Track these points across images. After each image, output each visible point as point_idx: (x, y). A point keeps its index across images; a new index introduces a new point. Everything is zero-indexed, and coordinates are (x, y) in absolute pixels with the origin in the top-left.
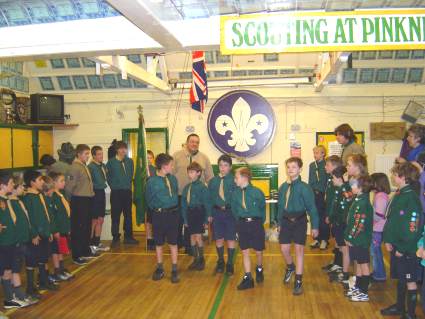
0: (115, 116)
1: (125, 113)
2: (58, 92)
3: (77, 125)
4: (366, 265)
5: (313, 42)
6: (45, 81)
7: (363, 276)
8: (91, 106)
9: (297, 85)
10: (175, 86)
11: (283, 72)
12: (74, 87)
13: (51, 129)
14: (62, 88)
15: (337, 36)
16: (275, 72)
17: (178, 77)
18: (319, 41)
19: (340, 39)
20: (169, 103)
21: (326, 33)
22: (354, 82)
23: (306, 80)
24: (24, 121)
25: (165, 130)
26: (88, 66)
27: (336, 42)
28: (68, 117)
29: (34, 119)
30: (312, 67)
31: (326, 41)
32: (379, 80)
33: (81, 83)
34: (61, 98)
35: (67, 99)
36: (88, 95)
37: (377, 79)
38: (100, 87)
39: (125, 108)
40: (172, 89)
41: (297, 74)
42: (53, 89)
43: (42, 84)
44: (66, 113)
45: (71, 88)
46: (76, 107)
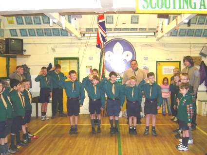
0: (50, 51)
1: (56, 49)
2: (19, 37)
3: (30, 55)
4: (187, 131)
5: (188, 8)
6: (13, 31)
7: (186, 137)
8: (37, 45)
9: (147, 36)
10: (84, 35)
11: (140, 29)
12: (29, 35)
13: (15, 57)
14: (22, 35)
15: (201, 5)
16: (136, 29)
17: (85, 31)
18: (191, 7)
19: (202, 7)
20: (80, 44)
21: (195, 3)
22: (176, 36)
23: (153, 34)
24: (2, 52)
25: (77, 59)
26: (37, 24)
27: (200, 8)
28: (25, 51)
29: (7, 52)
30: (156, 27)
31: (195, 8)
32: (189, 35)
33: (32, 33)
34: (22, 40)
35: (25, 41)
36: (37, 39)
37: (187, 34)
38: (43, 35)
39: (56, 47)
40: (82, 37)
41: (147, 30)
42: (17, 36)
43: (11, 33)
44: (24, 49)
45: (27, 36)
46: (30, 45)
